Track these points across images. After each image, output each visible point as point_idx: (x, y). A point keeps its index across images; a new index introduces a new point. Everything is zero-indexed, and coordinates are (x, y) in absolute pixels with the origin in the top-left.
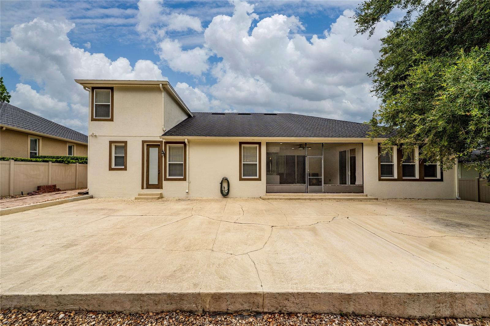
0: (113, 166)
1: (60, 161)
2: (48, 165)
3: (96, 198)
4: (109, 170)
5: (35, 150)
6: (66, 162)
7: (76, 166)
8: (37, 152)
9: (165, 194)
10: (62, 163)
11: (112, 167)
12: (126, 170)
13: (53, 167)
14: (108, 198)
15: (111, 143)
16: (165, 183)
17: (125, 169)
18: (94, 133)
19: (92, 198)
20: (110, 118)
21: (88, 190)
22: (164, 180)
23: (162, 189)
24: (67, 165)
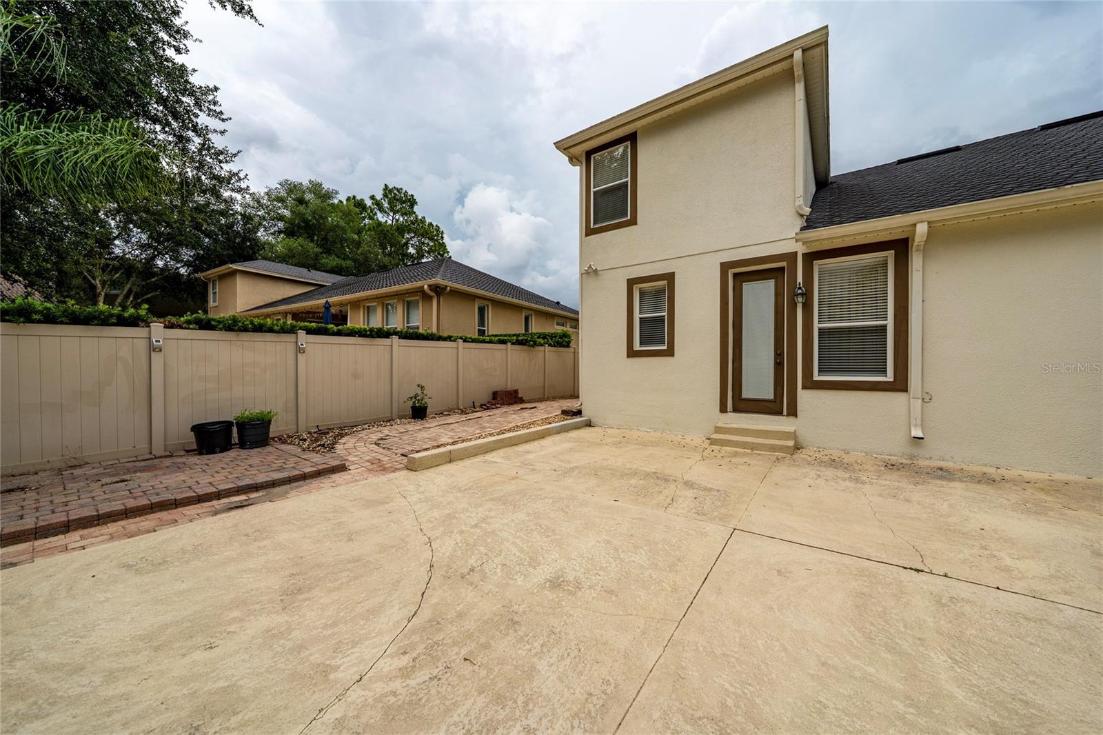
0: (637, 346)
1: (522, 340)
2: (507, 349)
3: (598, 426)
4: (628, 356)
5: (484, 326)
6: (532, 343)
7: (545, 351)
8: (486, 329)
9: (806, 435)
10: (524, 344)
11: (634, 349)
12: (672, 355)
13: (514, 354)
14: (626, 429)
15: (631, 283)
16: (806, 398)
17: (670, 352)
18: (592, 264)
19: (590, 426)
20: (629, 218)
21: (581, 405)
22: (804, 387)
23: (796, 416)
24: (532, 348)
